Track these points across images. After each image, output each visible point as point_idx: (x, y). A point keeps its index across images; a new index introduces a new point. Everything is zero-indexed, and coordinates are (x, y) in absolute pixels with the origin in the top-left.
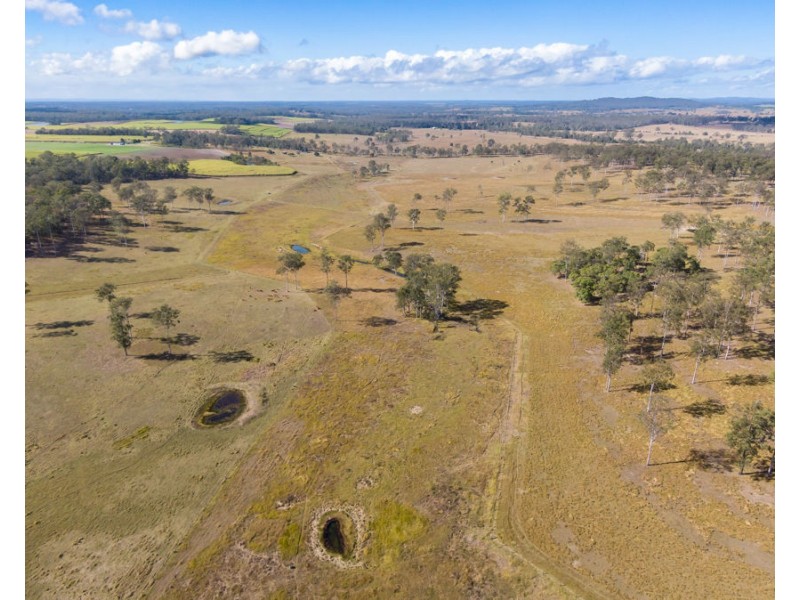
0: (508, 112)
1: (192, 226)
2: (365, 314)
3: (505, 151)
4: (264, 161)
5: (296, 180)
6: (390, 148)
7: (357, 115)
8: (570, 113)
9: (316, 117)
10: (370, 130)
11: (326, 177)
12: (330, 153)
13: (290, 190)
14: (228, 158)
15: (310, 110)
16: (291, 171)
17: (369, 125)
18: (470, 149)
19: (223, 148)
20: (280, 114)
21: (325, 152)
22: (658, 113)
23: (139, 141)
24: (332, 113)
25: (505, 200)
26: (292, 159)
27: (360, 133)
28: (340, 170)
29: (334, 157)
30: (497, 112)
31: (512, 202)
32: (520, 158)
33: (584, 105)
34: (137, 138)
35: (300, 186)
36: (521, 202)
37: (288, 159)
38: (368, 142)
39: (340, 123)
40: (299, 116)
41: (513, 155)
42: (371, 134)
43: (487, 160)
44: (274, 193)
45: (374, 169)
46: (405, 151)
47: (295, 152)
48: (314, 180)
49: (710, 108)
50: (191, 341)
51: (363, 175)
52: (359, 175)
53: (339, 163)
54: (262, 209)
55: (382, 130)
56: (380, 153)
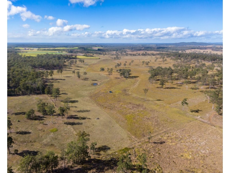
0: (154, 46)
1: (81, 66)
2: (115, 77)
3: (149, 55)
4: (92, 56)
5: (100, 60)
6: (121, 54)
7: (113, 46)
8: (171, 46)
9: (103, 47)
10: (116, 50)
11: (106, 59)
12: (107, 55)
13: (99, 61)
14: (84, 56)
15: (101, 45)
16: (99, 58)
17: (116, 49)
18: (140, 54)
19: (82, 54)
20: (93, 46)
21: (106, 54)
22: (195, 46)
23: (62, 52)
24: (107, 46)
25: (143, 62)
26: (98, 56)
27: (114, 51)
28: (110, 58)
29: (108, 56)
30: (151, 46)
31: (145, 63)
32: (152, 56)
33: (176, 44)
34: (62, 51)
35: (101, 61)
36: (147, 63)
37: (97, 56)
38: (116, 53)
39: (109, 48)
40: (98, 47)
41: (151, 55)
42: (117, 51)
43: (144, 57)
44: (95, 62)
45: (117, 58)
46: (125, 54)
47: (99, 55)
48: (104, 60)
49: (211, 45)
50: (88, 79)
51: (115, 59)
52: (114, 59)
53: (109, 57)
54: (94, 64)
55: (120, 50)
56: (119, 55)
